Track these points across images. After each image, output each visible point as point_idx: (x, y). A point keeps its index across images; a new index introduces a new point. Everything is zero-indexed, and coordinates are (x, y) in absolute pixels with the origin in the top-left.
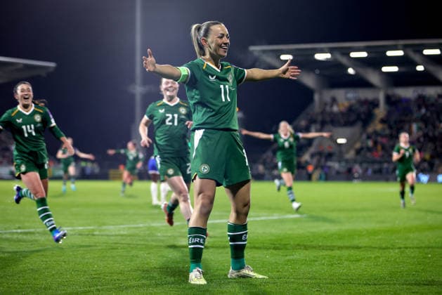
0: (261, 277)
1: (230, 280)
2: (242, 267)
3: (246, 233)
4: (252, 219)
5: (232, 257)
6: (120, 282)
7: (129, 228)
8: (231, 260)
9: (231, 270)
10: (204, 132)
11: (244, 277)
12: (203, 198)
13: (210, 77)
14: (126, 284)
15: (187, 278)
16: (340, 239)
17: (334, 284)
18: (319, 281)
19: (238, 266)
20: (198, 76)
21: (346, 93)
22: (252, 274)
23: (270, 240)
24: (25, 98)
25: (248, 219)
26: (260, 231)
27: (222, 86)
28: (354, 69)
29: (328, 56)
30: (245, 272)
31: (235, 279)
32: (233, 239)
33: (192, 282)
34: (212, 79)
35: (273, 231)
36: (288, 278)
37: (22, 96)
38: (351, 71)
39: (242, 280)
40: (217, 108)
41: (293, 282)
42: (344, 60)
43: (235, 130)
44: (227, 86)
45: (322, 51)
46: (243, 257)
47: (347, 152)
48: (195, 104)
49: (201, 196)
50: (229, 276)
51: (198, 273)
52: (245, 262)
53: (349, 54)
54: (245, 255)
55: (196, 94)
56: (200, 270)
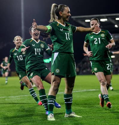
0: (79, 116)
1: (65, 118)
2: (71, 113)
3: (72, 98)
4: (74, 92)
5: (66, 109)
6: (17, 120)
7: (21, 97)
8: (65, 110)
9: (66, 114)
10: (58, 54)
11: (72, 117)
12: (55, 83)
13: (61, 29)
14: (20, 121)
15: (47, 118)
16: (113, 99)
17: (111, 119)
18: (104, 118)
19: (69, 112)
20: (55, 29)
21: (114, 36)
22: (75, 115)
23: (83, 101)
24: (36, 35)
25: (73, 92)
26: (78, 97)
27: (66, 33)
28: (117, 25)
29: (106, 20)
30: (72, 115)
31: (67, 118)
32: (66, 100)
33: (49, 120)
34: (62, 30)
35: (84, 97)
36: (91, 117)
37: (34, 34)
38: (116, 26)
39: (71, 118)
40: (64, 43)
41: (93, 119)
42: (113, 22)
43: (72, 53)
44: (68, 33)
45: (103, 18)
46: (71, 108)
47: (115, 61)
48: (54, 41)
49: (54, 82)
50: (65, 117)
51: (51, 116)
52: (72, 110)
53: (115, 19)
54: (72, 107)
55: (55, 37)
56: (53, 114)
